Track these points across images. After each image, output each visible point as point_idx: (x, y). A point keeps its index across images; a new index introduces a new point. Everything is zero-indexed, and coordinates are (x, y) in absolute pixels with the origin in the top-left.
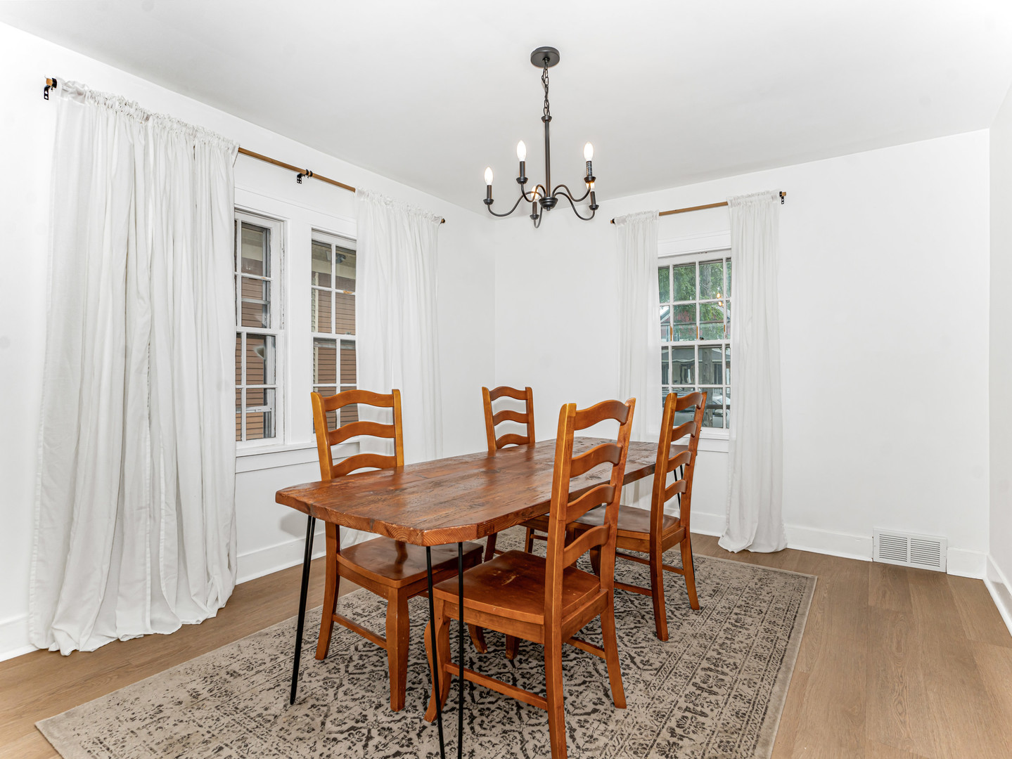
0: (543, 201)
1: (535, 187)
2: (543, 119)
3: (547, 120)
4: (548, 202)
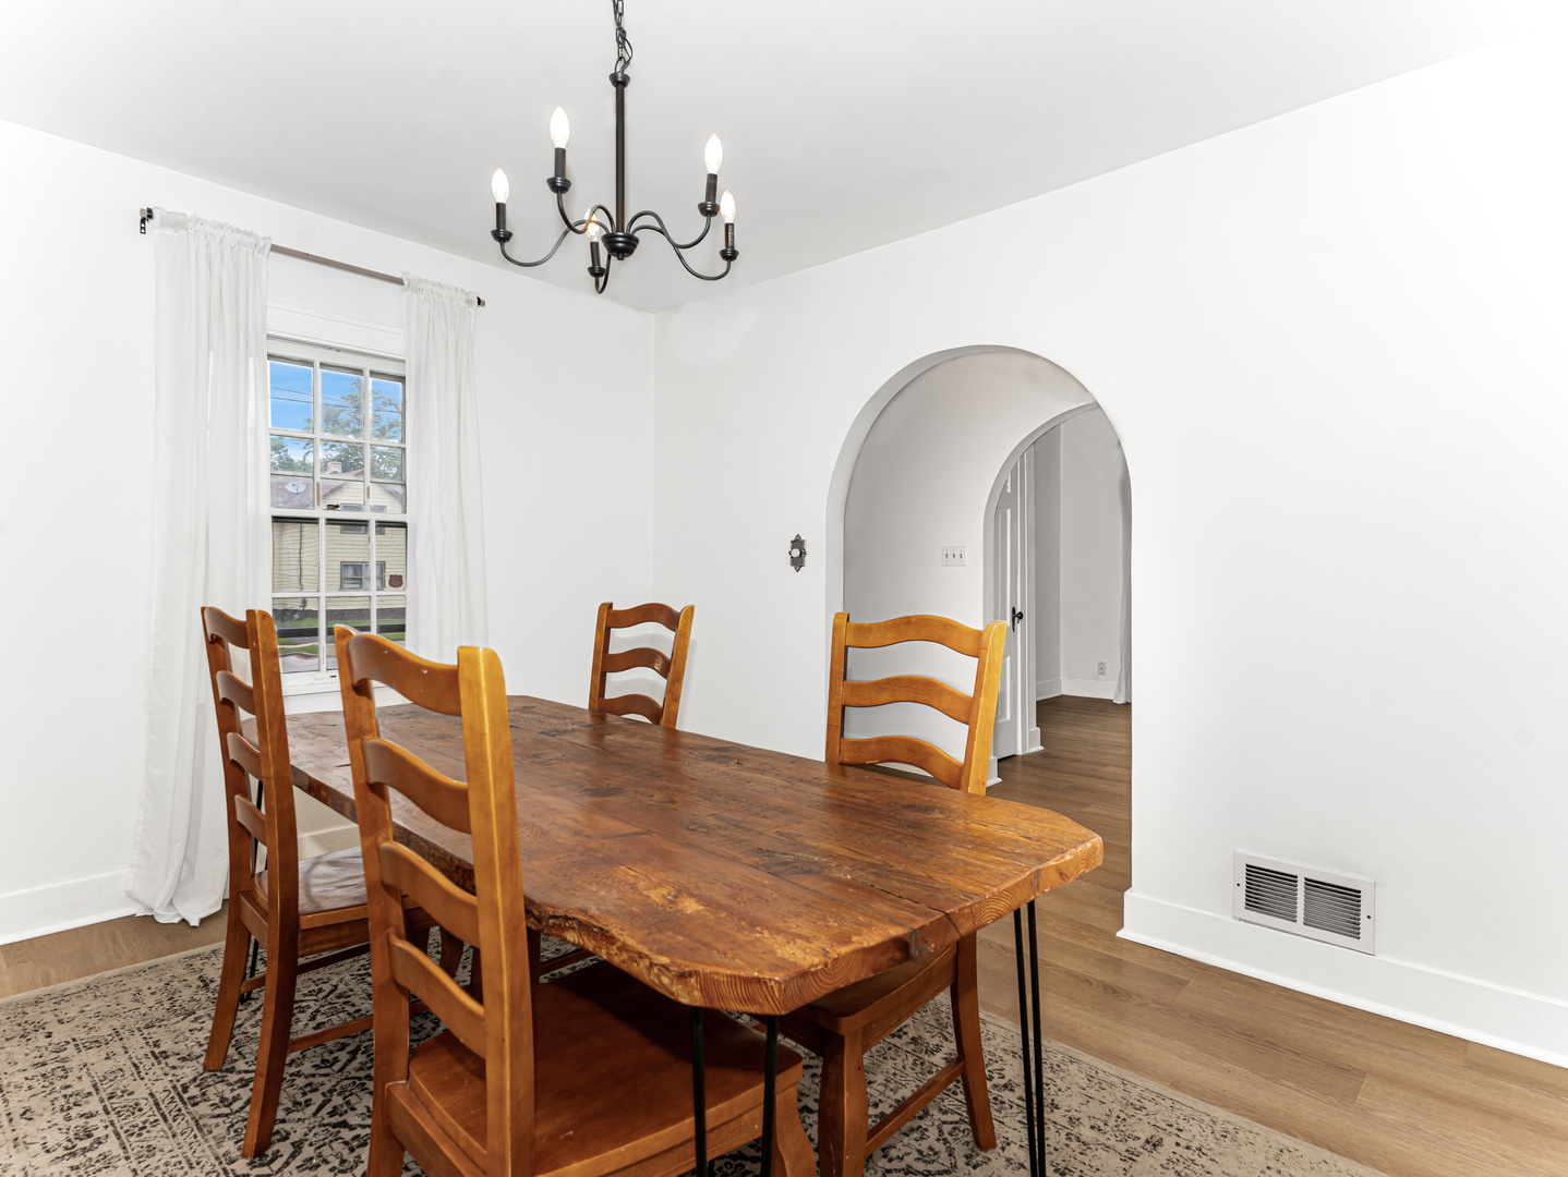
0: (609, 240)
1: (589, 210)
2: (613, 78)
3: (620, 83)
4: (621, 244)
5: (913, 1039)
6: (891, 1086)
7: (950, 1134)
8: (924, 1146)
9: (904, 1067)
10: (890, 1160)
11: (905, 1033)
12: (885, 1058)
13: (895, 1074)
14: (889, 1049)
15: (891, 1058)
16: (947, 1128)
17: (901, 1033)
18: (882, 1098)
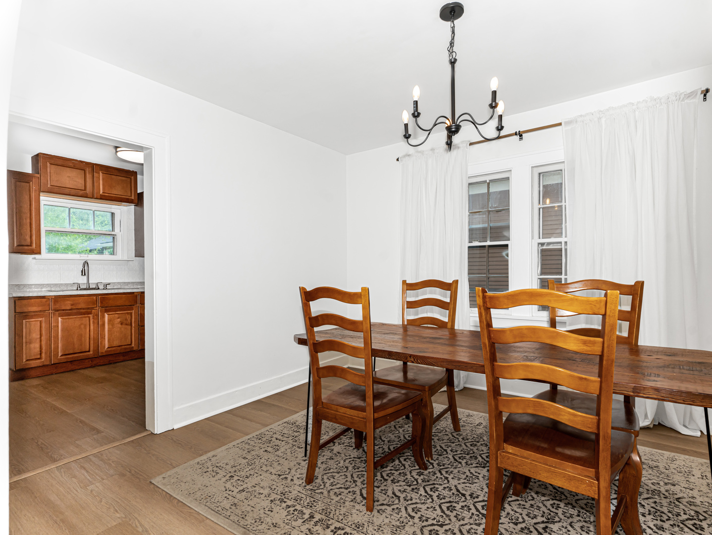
0: (449, 128)
3: (453, 62)
4: (454, 129)
5: (328, 527)
6: (342, 501)
7: (321, 485)
8: (332, 480)
9: (335, 510)
10: (345, 475)
11: (332, 531)
12: (344, 514)
13: (340, 506)
14: (342, 520)
15: (341, 515)
16: (322, 487)
17: (335, 530)
18: (347, 495)
